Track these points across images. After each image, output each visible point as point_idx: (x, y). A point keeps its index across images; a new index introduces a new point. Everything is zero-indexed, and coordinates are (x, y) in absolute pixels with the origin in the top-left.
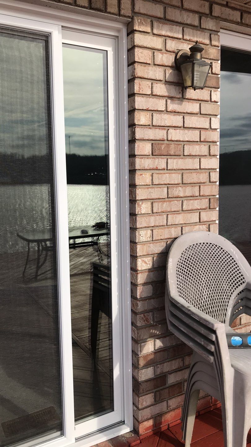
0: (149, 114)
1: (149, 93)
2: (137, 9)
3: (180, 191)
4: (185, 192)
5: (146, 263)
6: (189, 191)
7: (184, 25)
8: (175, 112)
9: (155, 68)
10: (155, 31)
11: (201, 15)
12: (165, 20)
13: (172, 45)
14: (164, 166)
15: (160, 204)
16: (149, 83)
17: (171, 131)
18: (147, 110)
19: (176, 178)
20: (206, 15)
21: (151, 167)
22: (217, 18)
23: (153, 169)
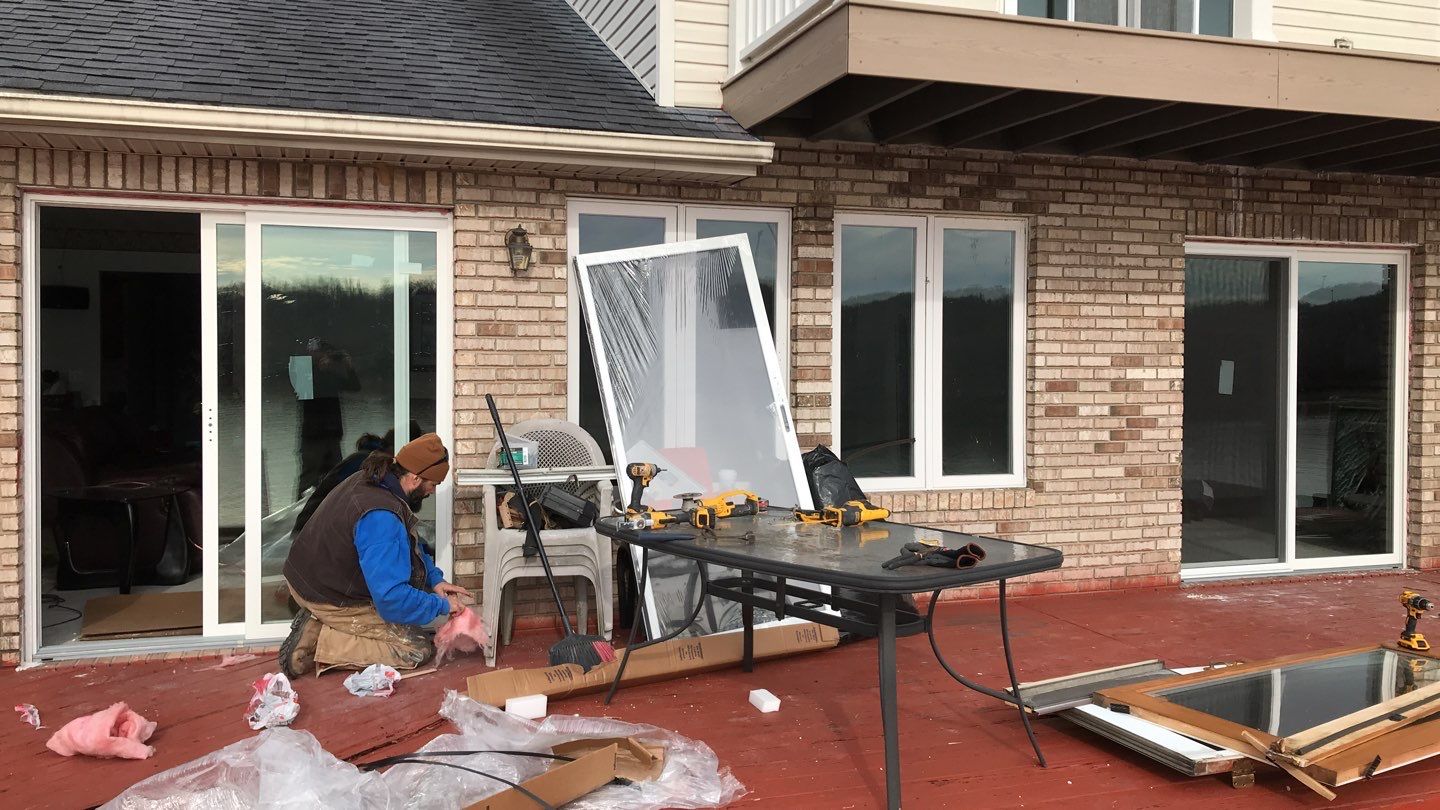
0: (471, 295)
1: (473, 273)
2: (458, 197)
3: (513, 374)
4: (519, 374)
5: (466, 446)
6: (524, 374)
7: (516, 204)
8: (504, 292)
9: (480, 249)
10: (481, 215)
11: (538, 192)
12: (492, 202)
13: (500, 226)
14: (491, 346)
15: (486, 387)
16: (474, 265)
17: (500, 310)
18: (471, 291)
19: (507, 360)
20: (547, 191)
21: (476, 347)
22: (560, 192)
23: (477, 350)
